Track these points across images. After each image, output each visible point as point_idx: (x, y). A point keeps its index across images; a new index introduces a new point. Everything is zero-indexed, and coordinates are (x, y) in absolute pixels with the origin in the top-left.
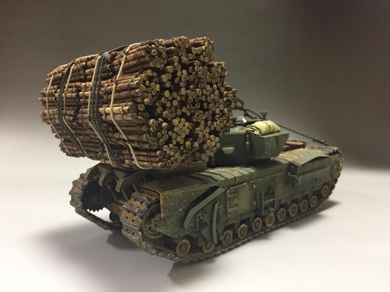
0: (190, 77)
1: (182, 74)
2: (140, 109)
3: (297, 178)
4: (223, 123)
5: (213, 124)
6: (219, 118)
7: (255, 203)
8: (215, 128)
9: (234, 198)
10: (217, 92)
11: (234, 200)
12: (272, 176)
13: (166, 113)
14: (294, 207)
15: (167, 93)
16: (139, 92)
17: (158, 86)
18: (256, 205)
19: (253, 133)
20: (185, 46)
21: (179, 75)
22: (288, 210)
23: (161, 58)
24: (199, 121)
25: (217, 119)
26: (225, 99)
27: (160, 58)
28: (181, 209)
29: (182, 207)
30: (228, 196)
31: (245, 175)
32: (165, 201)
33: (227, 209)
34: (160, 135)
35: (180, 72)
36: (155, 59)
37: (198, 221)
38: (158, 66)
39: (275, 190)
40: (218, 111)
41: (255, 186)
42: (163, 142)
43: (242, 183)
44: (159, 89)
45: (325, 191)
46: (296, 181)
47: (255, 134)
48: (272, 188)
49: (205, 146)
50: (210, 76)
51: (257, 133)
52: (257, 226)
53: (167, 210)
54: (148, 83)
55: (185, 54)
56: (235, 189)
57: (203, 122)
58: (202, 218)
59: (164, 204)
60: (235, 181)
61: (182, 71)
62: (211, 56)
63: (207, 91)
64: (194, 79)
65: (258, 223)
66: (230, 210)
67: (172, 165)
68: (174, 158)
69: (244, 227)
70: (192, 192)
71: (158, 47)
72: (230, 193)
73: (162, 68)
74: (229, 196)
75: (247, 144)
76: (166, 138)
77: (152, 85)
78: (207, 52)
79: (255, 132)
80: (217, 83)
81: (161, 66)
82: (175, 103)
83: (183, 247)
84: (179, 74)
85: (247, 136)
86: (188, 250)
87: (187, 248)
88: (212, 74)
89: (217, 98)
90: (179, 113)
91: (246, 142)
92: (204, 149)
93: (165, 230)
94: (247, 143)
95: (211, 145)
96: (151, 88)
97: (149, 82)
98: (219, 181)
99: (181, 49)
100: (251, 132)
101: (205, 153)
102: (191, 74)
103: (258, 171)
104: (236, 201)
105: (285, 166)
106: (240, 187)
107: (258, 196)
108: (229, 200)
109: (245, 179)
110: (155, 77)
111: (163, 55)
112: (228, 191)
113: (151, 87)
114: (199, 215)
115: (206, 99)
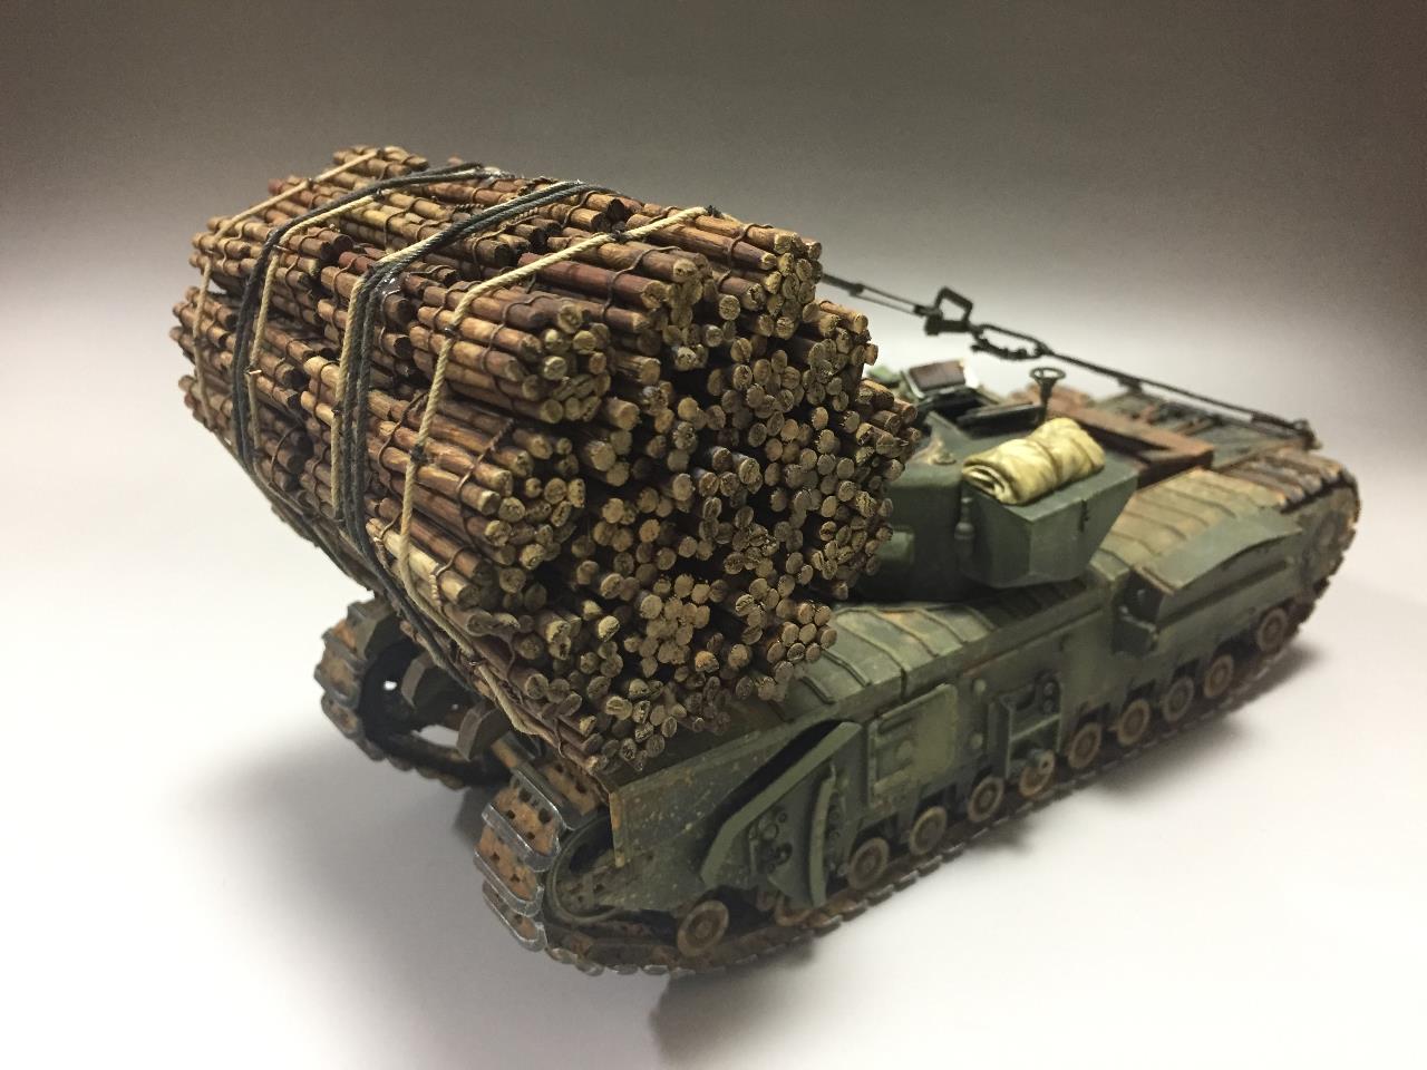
0: (712, 414)
1: (678, 418)
2: (505, 586)
3: (1155, 637)
4: (849, 544)
5: (807, 561)
6: (832, 533)
7: (978, 740)
8: (817, 573)
9: (898, 744)
10: (827, 438)
11: (896, 751)
12: (1056, 634)
13: (612, 584)
14: (1140, 712)
15: (614, 510)
16: (497, 534)
17: (575, 487)
18: (984, 747)
19: (990, 491)
20: (689, 296)
21: (664, 427)
22: (1112, 729)
23: (587, 376)
24: (749, 567)
25: (823, 538)
26: (860, 456)
27: (581, 378)
28: (689, 827)
29: (694, 818)
30: (873, 741)
31: (944, 658)
32: (628, 814)
33: (870, 784)
34: (591, 663)
35: (668, 413)
36: (560, 389)
37: (756, 849)
38: (575, 412)
39: (1062, 686)
40: (829, 507)
41: (981, 686)
42: (602, 685)
43: (932, 685)
44: (581, 498)
45: (1273, 629)
46: (1148, 644)
47: (994, 497)
48: (1053, 681)
49: (775, 648)
50: (801, 382)
51: (1002, 493)
52: (984, 804)
53: (637, 842)
54: (536, 487)
55: (690, 330)
56: (904, 712)
57: (767, 567)
58: (769, 835)
59: (625, 824)
60: (904, 686)
61: (673, 407)
62: (803, 306)
63: (785, 444)
64: (729, 417)
65: (989, 793)
66: (879, 786)
67: (642, 753)
68: (650, 728)
69: (934, 819)
70: (731, 764)
71: (573, 335)
72: (882, 732)
73: (589, 414)
74: (879, 741)
75: (964, 533)
76: (614, 668)
77: (551, 491)
78: (785, 295)
79: (997, 488)
80: (827, 404)
81: (588, 405)
82: (650, 530)
83: (701, 925)
84: (663, 423)
85: (966, 500)
86: (720, 933)
87: (717, 924)
88: (806, 374)
89: (826, 462)
90: (669, 561)
91: (958, 520)
92: (770, 659)
93: (634, 896)
94: (963, 526)
95: (798, 641)
96: (548, 502)
97: (539, 482)
98: (841, 701)
99: (672, 315)
100: (980, 485)
101: (771, 675)
102: (717, 400)
103: (999, 630)
104: (905, 750)
105: (1113, 588)
106: (921, 704)
107: (993, 718)
108: (878, 753)
109: (944, 671)
110: (563, 457)
111: (592, 367)
112: (874, 725)
113: (547, 498)
114: (760, 826)
115: (782, 474)
